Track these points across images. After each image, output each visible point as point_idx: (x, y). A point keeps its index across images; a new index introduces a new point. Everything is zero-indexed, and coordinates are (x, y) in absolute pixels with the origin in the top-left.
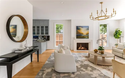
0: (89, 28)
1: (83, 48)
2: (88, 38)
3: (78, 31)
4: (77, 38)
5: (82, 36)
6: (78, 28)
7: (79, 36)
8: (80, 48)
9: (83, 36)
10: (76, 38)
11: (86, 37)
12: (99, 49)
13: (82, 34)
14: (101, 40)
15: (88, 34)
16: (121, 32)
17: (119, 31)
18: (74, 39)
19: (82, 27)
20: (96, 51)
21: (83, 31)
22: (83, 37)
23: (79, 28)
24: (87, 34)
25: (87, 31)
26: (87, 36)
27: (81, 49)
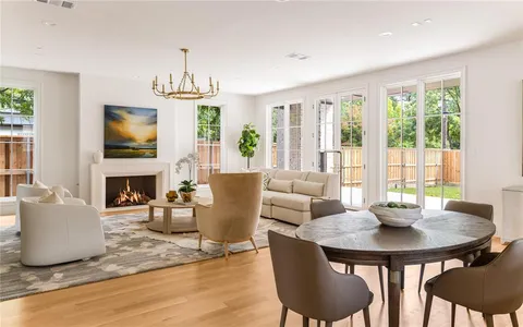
0: (156, 116)
1: (136, 196)
2: (155, 156)
3: (113, 125)
4: (106, 156)
5: (128, 148)
6: (110, 114)
7: (115, 146)
8: (124, 198)
9: (133, 149)
10: (102, 155)
11: (148, 153)
12: (182, 190)
13: (131, 139)
14: (188, 162)
15: (155, 139)
16: (257, 136)
17: (253, 132)
18: (93, 160)
19: (130, 110)
20: (172, 197)
21: (134, 128)
22: (135, 154)
23: (118, 112)
24: (149, 141)
25: (150, 128)
26: (150, 149)
27: (128, 201)
